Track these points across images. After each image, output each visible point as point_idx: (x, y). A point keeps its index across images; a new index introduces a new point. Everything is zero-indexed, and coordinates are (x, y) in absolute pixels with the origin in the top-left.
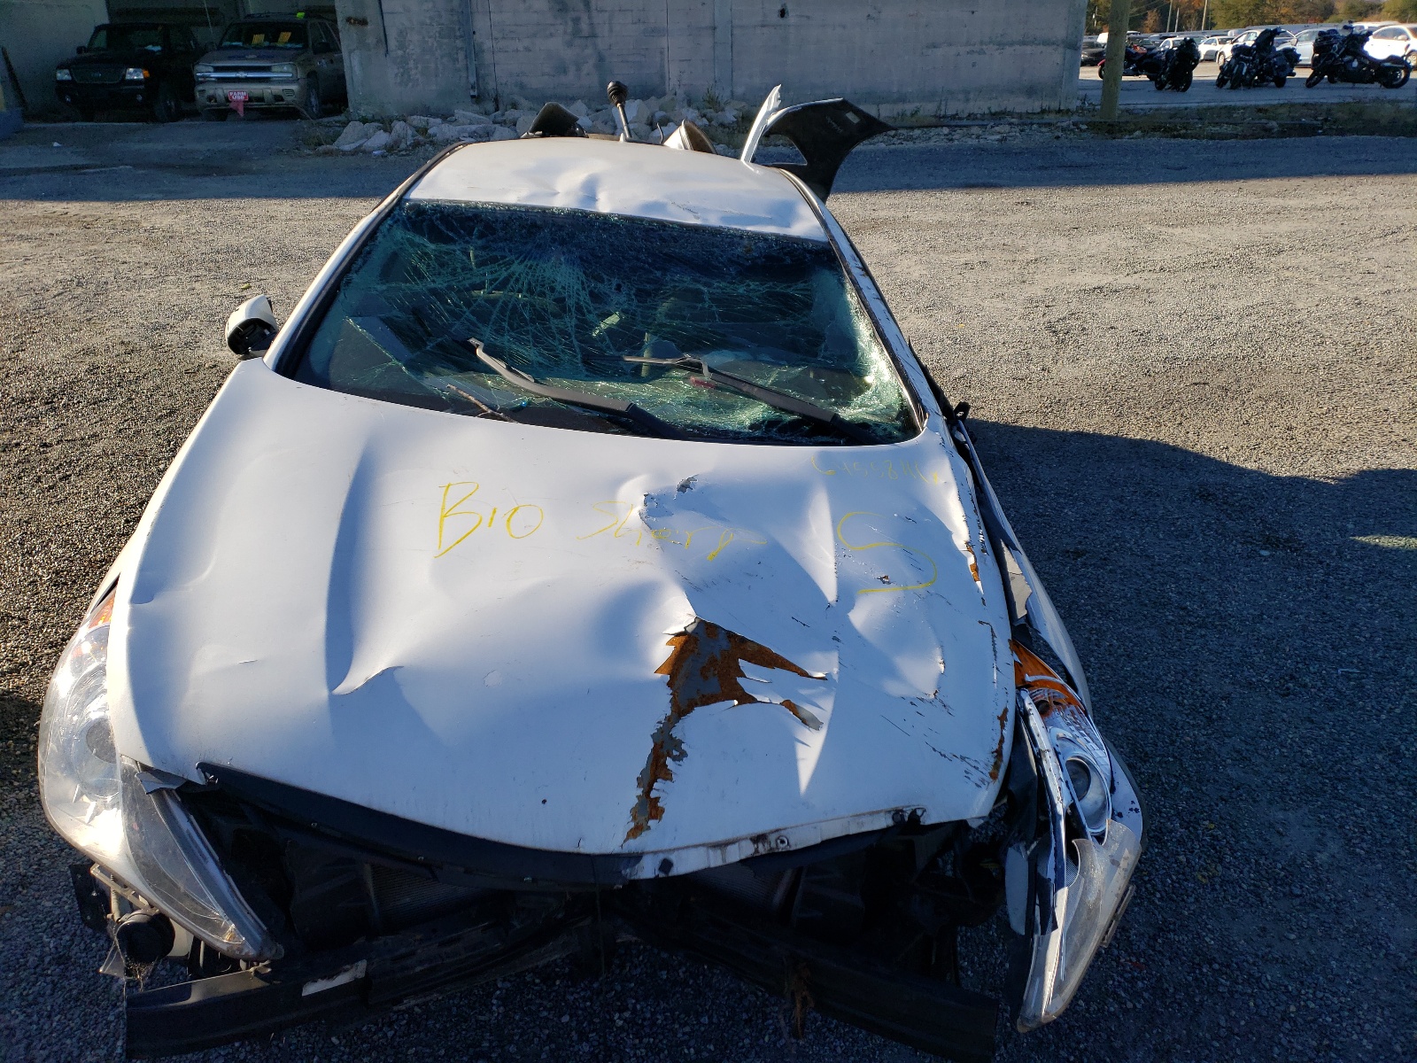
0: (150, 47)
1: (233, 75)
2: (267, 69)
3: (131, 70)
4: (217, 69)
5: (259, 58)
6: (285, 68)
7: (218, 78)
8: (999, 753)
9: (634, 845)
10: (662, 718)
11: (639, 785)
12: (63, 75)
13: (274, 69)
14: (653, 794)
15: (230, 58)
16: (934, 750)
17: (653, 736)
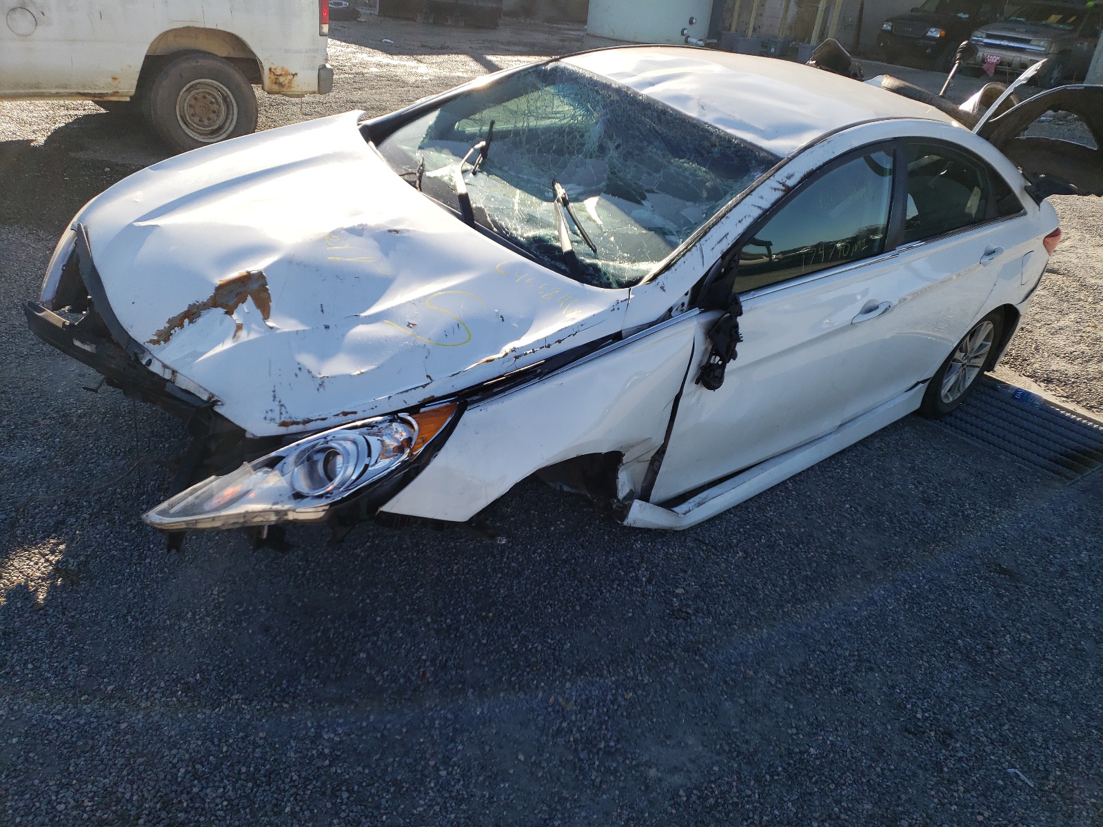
0: (961, 15)
1: (998, 42)
2: (1027, 41)
3: (933, 30)
4: (989, 36)
5: (1027, 32)
6: (1042, 43)
7: (986, 43)
8: (309, 421)
9: (147, 345)
10: (200, 301)
11: (168, 322)
12: (887, 27)
13: (1032, 43)
14: (173, 332)
15: (1003, 29)
16: (274, 391)
17: (190, 305)
